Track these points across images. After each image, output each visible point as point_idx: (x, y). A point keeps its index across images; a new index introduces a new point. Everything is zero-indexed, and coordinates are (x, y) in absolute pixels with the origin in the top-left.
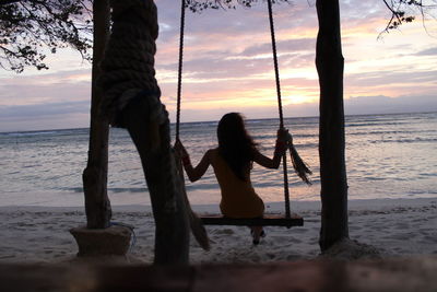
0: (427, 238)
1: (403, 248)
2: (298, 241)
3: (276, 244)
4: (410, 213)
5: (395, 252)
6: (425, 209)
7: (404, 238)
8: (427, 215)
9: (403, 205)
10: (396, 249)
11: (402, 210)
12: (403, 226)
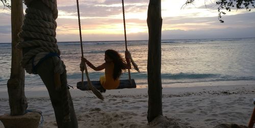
0: (202, 112)
1: (190, 118)
2: (136, 115)
3: (124, 117)
4: (193, 96)
5: (186, 121)
6: (200, 94)
7: (190, 112)
8: (201, 97)
9: (189, 91)
10: (186, 119)
11: (189, 94)
12: (189, 104)
